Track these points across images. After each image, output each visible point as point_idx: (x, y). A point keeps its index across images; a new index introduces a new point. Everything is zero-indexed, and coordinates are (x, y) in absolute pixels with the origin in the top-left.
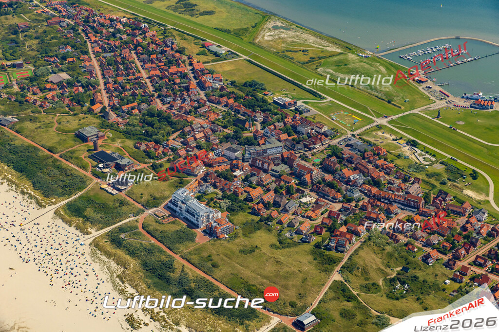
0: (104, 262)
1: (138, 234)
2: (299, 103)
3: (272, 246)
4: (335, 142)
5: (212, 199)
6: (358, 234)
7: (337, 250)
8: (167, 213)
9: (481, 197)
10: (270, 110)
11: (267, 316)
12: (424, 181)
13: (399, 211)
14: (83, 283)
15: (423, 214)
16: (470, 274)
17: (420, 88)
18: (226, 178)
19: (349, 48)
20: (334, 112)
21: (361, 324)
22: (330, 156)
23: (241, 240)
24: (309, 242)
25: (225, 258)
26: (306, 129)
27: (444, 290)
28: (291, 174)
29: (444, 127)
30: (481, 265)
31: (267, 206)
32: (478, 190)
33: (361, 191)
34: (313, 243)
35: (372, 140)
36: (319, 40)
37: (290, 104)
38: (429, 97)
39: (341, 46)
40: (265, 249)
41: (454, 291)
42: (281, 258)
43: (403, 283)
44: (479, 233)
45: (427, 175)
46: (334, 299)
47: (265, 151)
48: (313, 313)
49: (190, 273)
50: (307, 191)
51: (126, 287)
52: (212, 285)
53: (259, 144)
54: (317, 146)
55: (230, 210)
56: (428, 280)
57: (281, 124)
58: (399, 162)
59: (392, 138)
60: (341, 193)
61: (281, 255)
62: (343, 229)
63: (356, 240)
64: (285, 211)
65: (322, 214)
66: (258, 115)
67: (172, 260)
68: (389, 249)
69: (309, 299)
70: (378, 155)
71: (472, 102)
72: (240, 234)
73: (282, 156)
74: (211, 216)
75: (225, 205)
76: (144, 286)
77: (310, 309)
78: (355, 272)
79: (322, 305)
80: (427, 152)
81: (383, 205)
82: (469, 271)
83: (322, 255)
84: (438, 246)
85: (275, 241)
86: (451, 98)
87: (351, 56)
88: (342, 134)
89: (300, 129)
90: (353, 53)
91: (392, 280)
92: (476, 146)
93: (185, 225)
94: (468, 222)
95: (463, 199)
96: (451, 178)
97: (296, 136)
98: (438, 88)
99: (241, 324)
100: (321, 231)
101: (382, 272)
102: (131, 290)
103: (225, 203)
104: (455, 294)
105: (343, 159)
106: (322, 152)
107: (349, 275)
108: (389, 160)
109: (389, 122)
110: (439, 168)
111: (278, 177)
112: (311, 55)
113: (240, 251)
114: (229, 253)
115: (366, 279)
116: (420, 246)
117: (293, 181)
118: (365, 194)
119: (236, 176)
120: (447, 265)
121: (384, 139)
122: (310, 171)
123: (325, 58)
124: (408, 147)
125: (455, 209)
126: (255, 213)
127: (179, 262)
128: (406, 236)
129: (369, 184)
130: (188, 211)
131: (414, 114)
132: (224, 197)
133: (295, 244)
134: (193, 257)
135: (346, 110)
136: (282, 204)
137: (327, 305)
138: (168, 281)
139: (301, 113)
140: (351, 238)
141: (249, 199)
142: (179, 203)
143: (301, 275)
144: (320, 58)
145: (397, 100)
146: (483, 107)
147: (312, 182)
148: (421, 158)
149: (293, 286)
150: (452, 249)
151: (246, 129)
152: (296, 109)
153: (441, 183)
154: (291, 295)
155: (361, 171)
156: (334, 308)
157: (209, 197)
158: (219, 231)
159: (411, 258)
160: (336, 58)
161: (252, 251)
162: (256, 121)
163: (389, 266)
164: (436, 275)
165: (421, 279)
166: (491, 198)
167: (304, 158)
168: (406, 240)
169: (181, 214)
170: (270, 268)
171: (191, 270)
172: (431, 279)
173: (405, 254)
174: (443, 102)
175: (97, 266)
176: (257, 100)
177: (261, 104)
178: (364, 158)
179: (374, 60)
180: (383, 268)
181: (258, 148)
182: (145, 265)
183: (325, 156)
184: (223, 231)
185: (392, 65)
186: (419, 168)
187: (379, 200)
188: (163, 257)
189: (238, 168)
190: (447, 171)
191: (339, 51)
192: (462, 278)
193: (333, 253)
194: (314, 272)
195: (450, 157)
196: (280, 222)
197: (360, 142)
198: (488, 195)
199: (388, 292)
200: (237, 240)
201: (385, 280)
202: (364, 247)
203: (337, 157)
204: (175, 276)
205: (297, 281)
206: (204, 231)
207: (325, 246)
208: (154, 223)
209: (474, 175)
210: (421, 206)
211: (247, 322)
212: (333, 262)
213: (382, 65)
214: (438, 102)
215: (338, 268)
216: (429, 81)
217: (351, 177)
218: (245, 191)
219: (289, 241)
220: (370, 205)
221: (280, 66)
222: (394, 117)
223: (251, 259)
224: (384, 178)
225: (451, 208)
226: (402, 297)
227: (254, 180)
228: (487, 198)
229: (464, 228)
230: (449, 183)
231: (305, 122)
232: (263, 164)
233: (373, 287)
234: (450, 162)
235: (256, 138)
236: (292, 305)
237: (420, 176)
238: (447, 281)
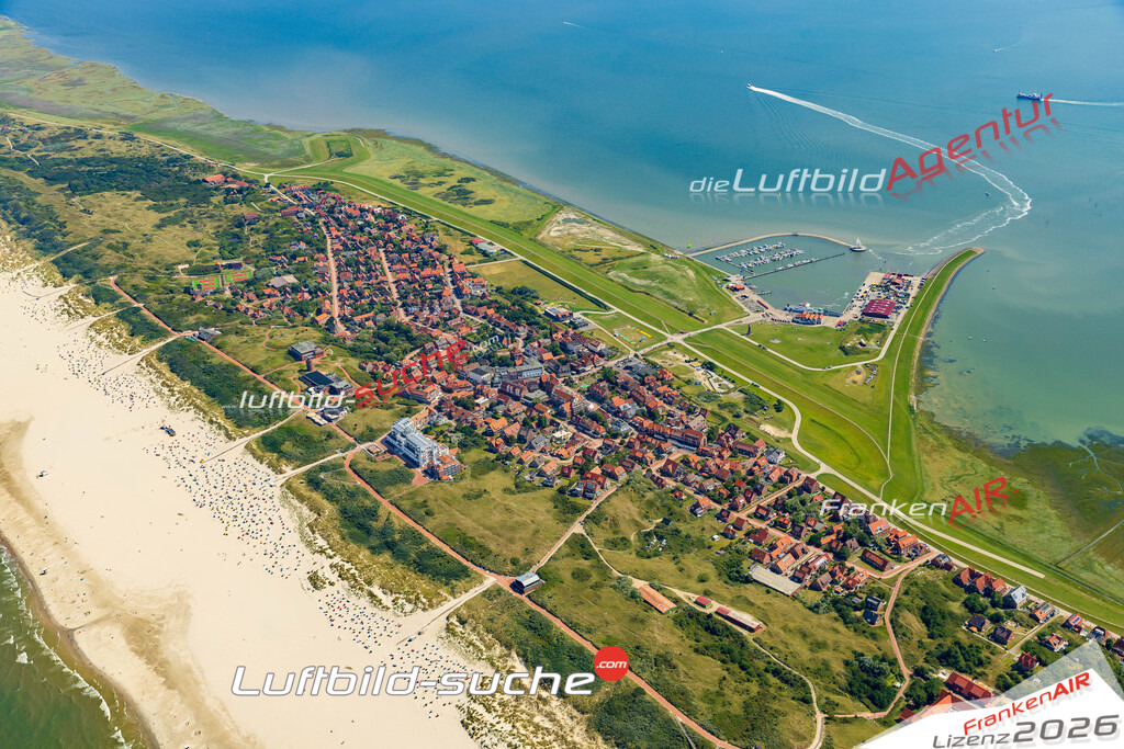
0: (295, 508)
1: (342, 474)
2: (576, 315)
3: (506, 490)
4: (611, 363)
5: (442, 432)
6: (613, 477)
7: (584, 496)
8: (383, 448)
9: (782, 434)
10: (538, 324)
11: (481, 576)
12: (713, 413)
13: (674, 449)
14: (264, 533)
15: (702, 454)
16: (746, 528)
17: (734, 298)
18: (465, 407)
19: (654, 247)
20: (619, 327)
21: (596, 586)
22: (601, 380)
23: (468, 483)
24: (552, 486)
25: (444, 504)
26: (579, 348)
27: (709, 547)
28: (548, 403)
29: (753, 346)
30: (762, 518)
31: (508, 441)
32: (780, 424)
33: (630, 424)
34: (556, 488)
35: (658, 361)
36: (618, 237)
37: (564, 316)
38: (742, 309)
39: (644, 244)
40: (496, 495)
41: (722, 549)
42: (513, 505)
43: (661, 538)
44: (768, 479)
45: (719, 405)
46: (567, 555)
47: (520, 373)
48: (538, 573)
49: (396, 521)
50: (563, 424)
51: (315, 539)
52: (421, 536)
53: (515, 365)
54: (587, 369)
55: (463, 445)
56: (692, 535)
57: (548, 341)
58: (687, 389)
59: (684, 359)
60: (605, 427)
61: (513, 501)
62: (597, 470)
63: (612, 485)
64: (531, 448)
65: (577, 452)
66: (521, 329)
67: (377, 505)
68: (650, 495)
69: (537, 556)
70: (662, 379)
71: (795, 314)
72: (468, 476)
73: (540, 380)
74: (435, 452)
75: (456, 439)
76: (337, 537)
77: (535, 568)
78: (602, 523)
79: (553, 563)
80: (725, 378)
81: (654, 442)
82: (745, 524)
83: (565, 502)
84: (712, 493)
85: (510, 484)
86: (771, 310)
87: (654, 257)
88: (623, 354)
89: (570, 346)
90: (658, 253)
91: (648, 534)
92: (789, 370)
93: (402, 463)
94: (755, 464)
95: (757, 436)
96: (749, 409)
97: (563, 356)
98: (756, 298)
99: (447, 584)
100: (570, 472)
101: (637, 523)
102: (321, 542)
103: (456, 438)
104: (722, 552)
105: (617, 384)
106: (593, 375)
107: (594, 526)
108: (674, 386)
109: (685, 340)
110: (737, 397)
111: (531, 406)
112: (604, 255)
113: (464, 496)
114: (449, 497)
115: (615, 533)
116: (692, 493)
117: (549, 412)
118: (636, 428)
119: (478, 405)
120: (720, 517)
121: (674, 360)
122: (571, 399)
123: (621, 258)
124: (703, 371)
125: (744, 448)
126: (492, 450)
127: (386, 507)
128: (676, 481)
129: (643, 415)
130: (408, 446)
131: (719, 330)
132: (456, 430)
133: (535, 488)
134: (404, 502)
135: (634, 323)
136: (528, 438)
137: (557, 563)
138: (368, 532)
139: (575, 328)
140: (604, 481)
141: (489, 433)
142: (399, 436)
143: (533, 526)
144: (614, 259)
145: (700, 313)
146: (808, 322)
147: (572, 412)
148: (716, 385)
149: (521, 539)
150: (729, 497)
151: (504, 347)
152: (571, 323)
153: (734, 416)
154: (516, 550)
155: (636, 400)
156: (565, 568)
157: (439, 429)
158: (441, 470)
159: (676, 508)
160: (634, 260)
161: (479, 496)
162: (519, 336)
163: (647, 517)
164: (703, 529)
165: (684, 533)
166: (794, 436)
167: (569, 383)
168: (675, 484)
169: (400, 450)
170: (497, 518)
171: (398, 518)
172: (695, 534)
173: (670, 502)
174: (760, 315)
175: (285, 513)
176: (524, 311)
177: (528, 315)
178: (643, 384)
179: (682, 262)
180: (638, 519)
181: (511, 370)
182: (344, 512)
183: (594, 381)
184: (447, 471)
185: (704, 268)
186: (710, 396)
187: (651, 436)
188: (367, 503)
189: (482, 394)
190: (745, 401)
191: (641, 250)
192: (734, 533)
193: (580, 500)
194: (550, 522)
195: (751, 382)
196: (521, 462)
197: (642, 364)
198: (791, 431)
199: (638, 549)
200: (463, 483)
201: (639, 534)
202: (619, 493)
203: (609, 381)
204: (377, 525)
205: (526, 534)
206: (425, 472)
207: (571, 491)
208: (365, 461)
209: (779, 407)
210: (702, 443)
211: (454, 582)
212: (577, 510)
213: (691, 267)
214: (752, 314)
215: (582, 518)
216: (746, 288)
217: (621, 407)
218: (486, 423)
219: (527, 484)
220: (638, 442)
221: (562, 269)
222: (692, 333)
223: (476, 506)
224: (662, 408)
225: (739, 446)
226: (655, 555)
227: (500, 409)
228: (789, 436)
229: (751, 472)
230: (745, 416)
231: (579, 338)
232: (514, 391)
233: (619, 543)
234: (752, 390)
235: (513, 358)
236: (514, 562)
237: (709, 407)
238: (716, 537)
